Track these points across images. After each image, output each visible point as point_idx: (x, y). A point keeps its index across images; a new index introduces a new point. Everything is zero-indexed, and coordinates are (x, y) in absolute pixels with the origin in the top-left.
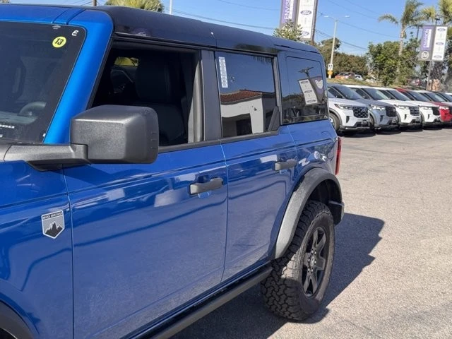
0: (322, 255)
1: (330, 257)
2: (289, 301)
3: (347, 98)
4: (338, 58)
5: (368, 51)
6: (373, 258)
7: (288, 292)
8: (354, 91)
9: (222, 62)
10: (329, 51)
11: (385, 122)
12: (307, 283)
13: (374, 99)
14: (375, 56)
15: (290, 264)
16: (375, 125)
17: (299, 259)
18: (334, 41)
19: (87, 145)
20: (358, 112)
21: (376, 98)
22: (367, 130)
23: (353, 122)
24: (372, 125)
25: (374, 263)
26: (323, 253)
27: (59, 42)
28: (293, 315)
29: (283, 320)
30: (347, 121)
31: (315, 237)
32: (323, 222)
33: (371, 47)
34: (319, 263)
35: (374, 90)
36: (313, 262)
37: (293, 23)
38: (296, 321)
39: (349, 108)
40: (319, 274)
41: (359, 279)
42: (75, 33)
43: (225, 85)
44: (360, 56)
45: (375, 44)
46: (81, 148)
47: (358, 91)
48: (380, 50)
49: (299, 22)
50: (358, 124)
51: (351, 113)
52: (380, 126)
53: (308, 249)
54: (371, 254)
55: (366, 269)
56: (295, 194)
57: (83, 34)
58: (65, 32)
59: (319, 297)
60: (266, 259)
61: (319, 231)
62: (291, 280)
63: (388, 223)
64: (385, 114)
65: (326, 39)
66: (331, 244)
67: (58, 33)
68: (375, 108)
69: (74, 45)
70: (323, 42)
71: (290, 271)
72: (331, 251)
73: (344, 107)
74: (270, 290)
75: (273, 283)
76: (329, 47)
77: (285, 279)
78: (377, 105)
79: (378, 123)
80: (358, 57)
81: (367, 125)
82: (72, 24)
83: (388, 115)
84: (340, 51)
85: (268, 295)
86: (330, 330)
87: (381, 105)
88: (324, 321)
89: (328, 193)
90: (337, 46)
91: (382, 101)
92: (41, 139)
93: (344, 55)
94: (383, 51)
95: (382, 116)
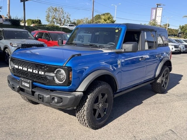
0: (166, 79)
1: (168, 80)
2: (158, 88)
3: (172, 42)
4: (169, 30)
5: (179, 28)
6: (179, 83)
7: (158, 86)
8: (174, 41)
9: (145, 33)
10: (166, 28)
11: (184, 50)
12: (163, 85)
13: (181, 43)
14: (181, 29)
15: (159, 79)
16: (181, 51)
17: (161, 78)
18: (167, 24)
19: (125, 49)
20: (176, 47)
21: (182, 42)
22: (178, 52)
23: (174, 50)
24: (180, 51)
25: (180, 84)
26: (167, 78)
27: (117, 31)
28: (159, 91)
29: (157, 93)
30: (172, 49)
31: (165, 74)
32: (167, 71)
33: (180, 26)
34: (166, 81)
35: (181, 40)
36: (164, 80)
37: (155, 20)
38: (160, 93)
39: (173, 45)
40: (166, 83)
41: (176, 87)
42: (120, 29)
43: (146, 38)
44: (176, 29)
45: (182, 26)
46: (124, 50)
47: (176, 40)
48: (183, 27)
49: (157, 20)
50: (176, 50)
51: (173, 47)
52: (183, 51)
53: (163, 77)
54: (179, 82)
55: (177, 85)
56: (160, 63)
57: (121, 29)
58: (118, 29)
59: (166, 88)
60: (153, 78)
61: (166, 73)
62: (159, 83)
63: (184, 76)
64: (184, 47)
65: (165, 24)
66: (169, 76)
67: (117, 29)
68: (181, 45)
69: (120, 31)
70: (164, 25)
71: (159, 81)
72: (169, 78)
73: (171, 45)
74: (154, 88)
75: (155, 84)
76: (166, 27)
77: (157, 83)
78: (182, 45)
79: (182, 50)
80: (176, 30)
81: (178, 51)
82: (119, 27)
83: (185, 48)
84: (169, 28)
85: (153, 87)
86: (168, 95)
87: (183, 45)
88: (167, 94)
89: (168, 64)
90: (169, 26)
91: (184, 43)
92: (116, 48)
93: (171, 29)
94: (184, 28)
95: (183, 48)
